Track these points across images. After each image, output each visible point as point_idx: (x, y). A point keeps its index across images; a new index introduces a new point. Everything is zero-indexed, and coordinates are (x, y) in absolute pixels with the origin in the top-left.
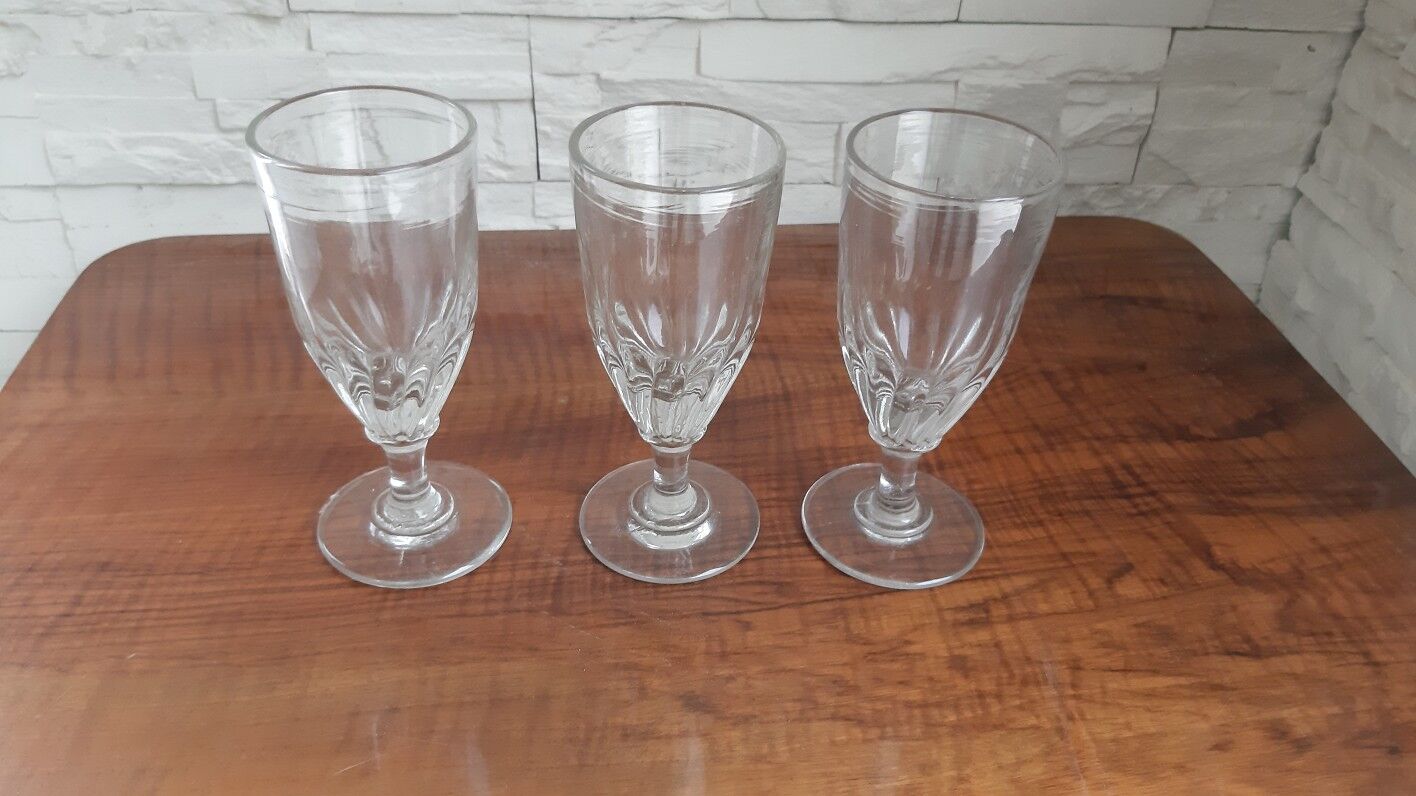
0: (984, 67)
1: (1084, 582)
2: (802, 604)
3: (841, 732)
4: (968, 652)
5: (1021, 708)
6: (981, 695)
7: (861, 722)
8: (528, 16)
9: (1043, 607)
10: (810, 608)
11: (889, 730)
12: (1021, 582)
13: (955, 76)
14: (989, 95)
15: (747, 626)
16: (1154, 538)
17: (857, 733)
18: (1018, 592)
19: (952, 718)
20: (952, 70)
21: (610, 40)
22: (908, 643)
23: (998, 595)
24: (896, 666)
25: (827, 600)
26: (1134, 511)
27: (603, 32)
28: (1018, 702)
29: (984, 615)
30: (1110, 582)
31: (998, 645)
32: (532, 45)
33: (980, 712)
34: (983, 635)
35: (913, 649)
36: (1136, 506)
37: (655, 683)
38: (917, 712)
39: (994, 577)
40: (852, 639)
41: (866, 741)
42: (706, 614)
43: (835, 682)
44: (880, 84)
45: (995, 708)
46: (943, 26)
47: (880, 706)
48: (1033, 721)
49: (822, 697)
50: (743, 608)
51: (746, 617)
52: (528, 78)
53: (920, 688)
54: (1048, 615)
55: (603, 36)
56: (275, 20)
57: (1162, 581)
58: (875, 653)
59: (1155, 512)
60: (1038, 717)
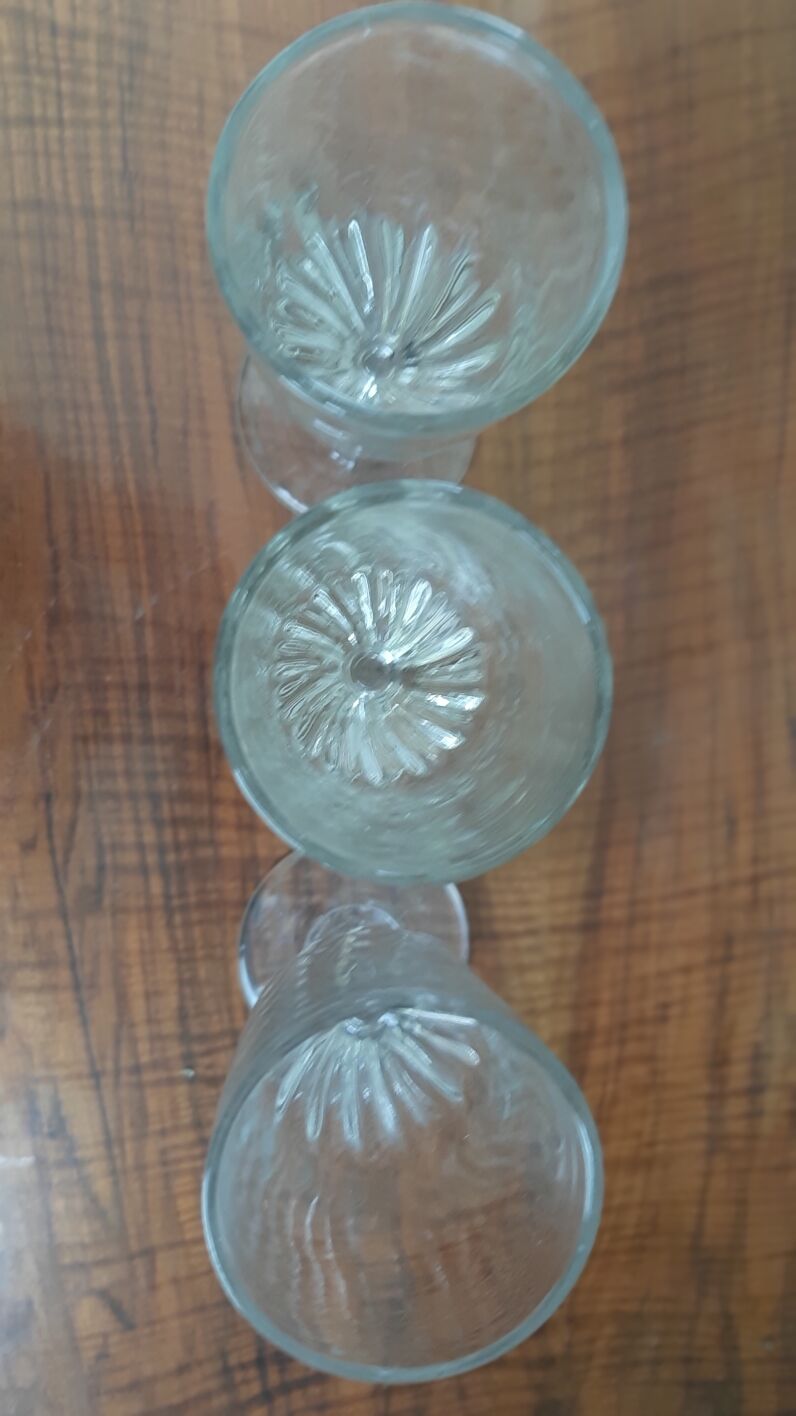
1: (104, 1263)
2: (64, 916)
10: (57, 925)
12: (102, 1186)
15: (28, 846)
16: (182, 1369)
18: (84, 1182)
25: (70, 947)
26: (233, 1360)
30: (104, 1295)
36: (243, 1366)
39: (111, 1158)
42: (48, 798)
50: (59, 842)
51: (43, 844)
57: (103, 1356)
59: (229, 1387)
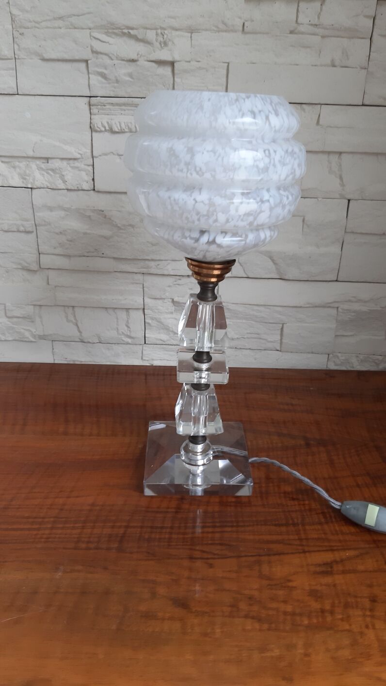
0: (350, 301)
3: (249, 624)
4: (319, 588)
5: (342, 620)
6: (323, 611)
7: (260, 620)
8: (143, 273)
9: (361, 568)
11: (273, 625)
13: (336, 305)
14: (353, 314)
17: (257, 626)
19: (306, 622)
20: (335, 302)
21: (179, 285)
22: (289, 581)
23: (338, 559)
24: (281, 593)
27: (175, 281)
28: (340, 617)
29: (329, 569)
31: (335, 585)
32: (144, 286)
33: (320, 620)
34: (328, 580)
35: (290, 584)
37: (162, 591)
38: (289, 617)
40: (261, 576)
41: (260, 630)
43: (250, 598)
44: (301, 307)
45: (329, 619)
46: (330, 283)
47: (271, 612)
48: (347, 627)
49: (243, 606)
52: (142, 300)
53: (292, 605)
54: (362, 572)
55: (175, 283)
56: (35, 272)
58: (272, 585)
60: (350, 625)
